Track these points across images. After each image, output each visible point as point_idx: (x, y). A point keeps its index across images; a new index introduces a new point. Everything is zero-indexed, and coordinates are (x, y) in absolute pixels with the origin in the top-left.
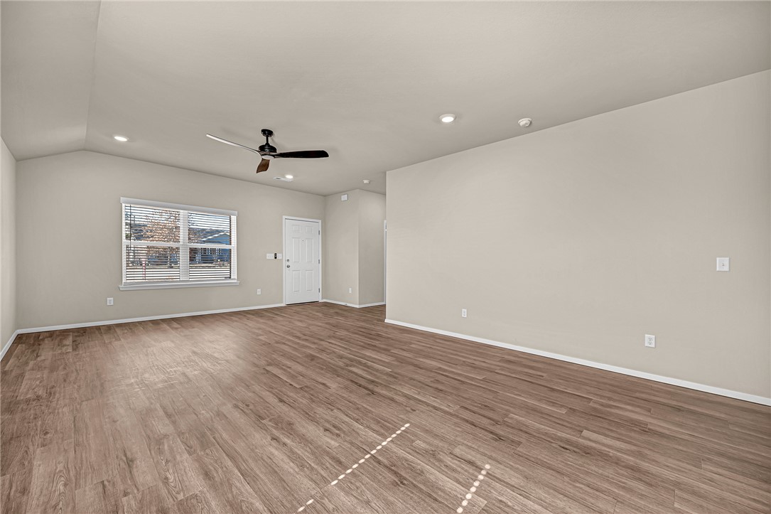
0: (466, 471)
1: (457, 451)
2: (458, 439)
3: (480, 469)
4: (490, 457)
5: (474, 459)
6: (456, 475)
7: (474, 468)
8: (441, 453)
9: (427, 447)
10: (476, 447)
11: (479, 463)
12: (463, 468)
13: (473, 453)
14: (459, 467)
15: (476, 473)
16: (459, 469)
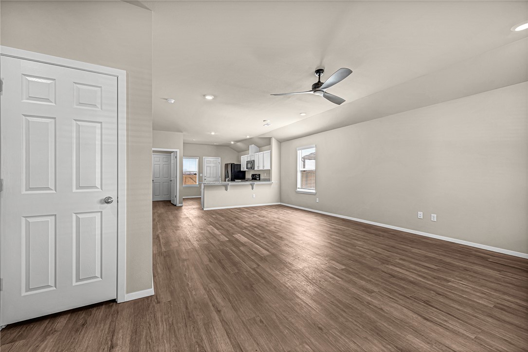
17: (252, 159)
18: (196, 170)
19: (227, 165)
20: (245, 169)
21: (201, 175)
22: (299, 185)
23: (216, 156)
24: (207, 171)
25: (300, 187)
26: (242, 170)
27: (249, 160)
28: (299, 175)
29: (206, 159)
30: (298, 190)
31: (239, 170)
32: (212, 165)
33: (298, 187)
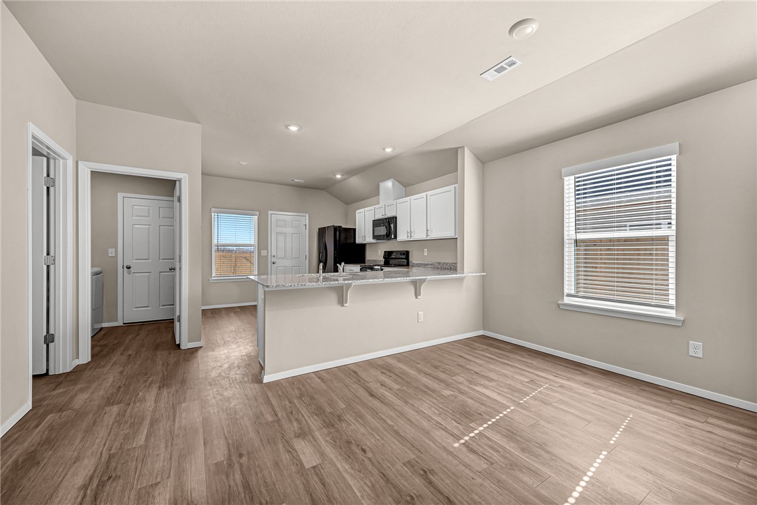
0: (479, 445)
1: (484, 465)
2: (479, 480)
3: (466, 445)
4: (450, 453)
5: (468, 454)
6: (490, 443)
7: (470, 446)
8: (504, 466)
9: (521, 475)
10: (461, 466)
11: (464, 449)
12: (482, 447)
13: (467, 460)
14: (485, 449)
15: (470, 441)
16: (486, 447)
17: (389, 214)
18: (252, 243)
19: (322, 232)
20: (369, 239)
21: (264, 253)
22: (569, 287)
23: (299, 210)
24: (277, 245)
25: (573, 292)
26: (359, 241)
27: (379, 216)
28: (569, 252)
29: (276, 217)
30: (567, 300)
31: (352, 241)
32: (289, 230)
33: (566, 291)
